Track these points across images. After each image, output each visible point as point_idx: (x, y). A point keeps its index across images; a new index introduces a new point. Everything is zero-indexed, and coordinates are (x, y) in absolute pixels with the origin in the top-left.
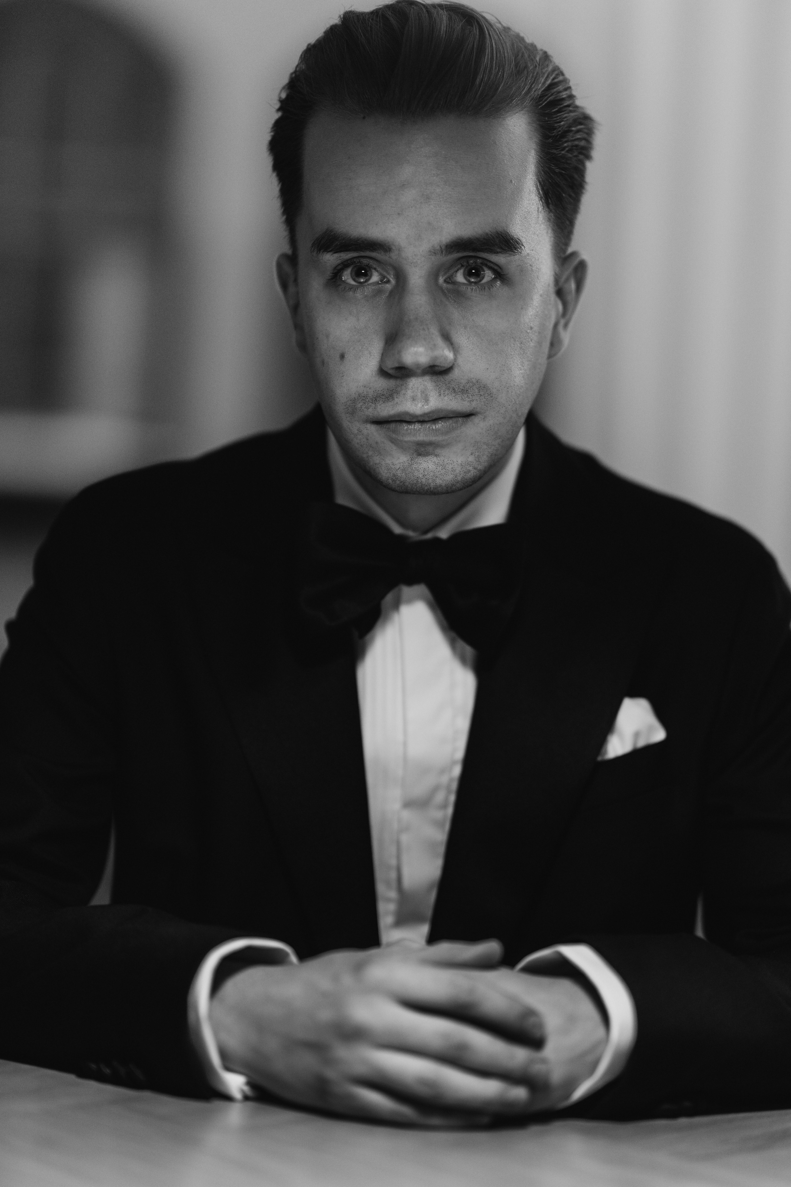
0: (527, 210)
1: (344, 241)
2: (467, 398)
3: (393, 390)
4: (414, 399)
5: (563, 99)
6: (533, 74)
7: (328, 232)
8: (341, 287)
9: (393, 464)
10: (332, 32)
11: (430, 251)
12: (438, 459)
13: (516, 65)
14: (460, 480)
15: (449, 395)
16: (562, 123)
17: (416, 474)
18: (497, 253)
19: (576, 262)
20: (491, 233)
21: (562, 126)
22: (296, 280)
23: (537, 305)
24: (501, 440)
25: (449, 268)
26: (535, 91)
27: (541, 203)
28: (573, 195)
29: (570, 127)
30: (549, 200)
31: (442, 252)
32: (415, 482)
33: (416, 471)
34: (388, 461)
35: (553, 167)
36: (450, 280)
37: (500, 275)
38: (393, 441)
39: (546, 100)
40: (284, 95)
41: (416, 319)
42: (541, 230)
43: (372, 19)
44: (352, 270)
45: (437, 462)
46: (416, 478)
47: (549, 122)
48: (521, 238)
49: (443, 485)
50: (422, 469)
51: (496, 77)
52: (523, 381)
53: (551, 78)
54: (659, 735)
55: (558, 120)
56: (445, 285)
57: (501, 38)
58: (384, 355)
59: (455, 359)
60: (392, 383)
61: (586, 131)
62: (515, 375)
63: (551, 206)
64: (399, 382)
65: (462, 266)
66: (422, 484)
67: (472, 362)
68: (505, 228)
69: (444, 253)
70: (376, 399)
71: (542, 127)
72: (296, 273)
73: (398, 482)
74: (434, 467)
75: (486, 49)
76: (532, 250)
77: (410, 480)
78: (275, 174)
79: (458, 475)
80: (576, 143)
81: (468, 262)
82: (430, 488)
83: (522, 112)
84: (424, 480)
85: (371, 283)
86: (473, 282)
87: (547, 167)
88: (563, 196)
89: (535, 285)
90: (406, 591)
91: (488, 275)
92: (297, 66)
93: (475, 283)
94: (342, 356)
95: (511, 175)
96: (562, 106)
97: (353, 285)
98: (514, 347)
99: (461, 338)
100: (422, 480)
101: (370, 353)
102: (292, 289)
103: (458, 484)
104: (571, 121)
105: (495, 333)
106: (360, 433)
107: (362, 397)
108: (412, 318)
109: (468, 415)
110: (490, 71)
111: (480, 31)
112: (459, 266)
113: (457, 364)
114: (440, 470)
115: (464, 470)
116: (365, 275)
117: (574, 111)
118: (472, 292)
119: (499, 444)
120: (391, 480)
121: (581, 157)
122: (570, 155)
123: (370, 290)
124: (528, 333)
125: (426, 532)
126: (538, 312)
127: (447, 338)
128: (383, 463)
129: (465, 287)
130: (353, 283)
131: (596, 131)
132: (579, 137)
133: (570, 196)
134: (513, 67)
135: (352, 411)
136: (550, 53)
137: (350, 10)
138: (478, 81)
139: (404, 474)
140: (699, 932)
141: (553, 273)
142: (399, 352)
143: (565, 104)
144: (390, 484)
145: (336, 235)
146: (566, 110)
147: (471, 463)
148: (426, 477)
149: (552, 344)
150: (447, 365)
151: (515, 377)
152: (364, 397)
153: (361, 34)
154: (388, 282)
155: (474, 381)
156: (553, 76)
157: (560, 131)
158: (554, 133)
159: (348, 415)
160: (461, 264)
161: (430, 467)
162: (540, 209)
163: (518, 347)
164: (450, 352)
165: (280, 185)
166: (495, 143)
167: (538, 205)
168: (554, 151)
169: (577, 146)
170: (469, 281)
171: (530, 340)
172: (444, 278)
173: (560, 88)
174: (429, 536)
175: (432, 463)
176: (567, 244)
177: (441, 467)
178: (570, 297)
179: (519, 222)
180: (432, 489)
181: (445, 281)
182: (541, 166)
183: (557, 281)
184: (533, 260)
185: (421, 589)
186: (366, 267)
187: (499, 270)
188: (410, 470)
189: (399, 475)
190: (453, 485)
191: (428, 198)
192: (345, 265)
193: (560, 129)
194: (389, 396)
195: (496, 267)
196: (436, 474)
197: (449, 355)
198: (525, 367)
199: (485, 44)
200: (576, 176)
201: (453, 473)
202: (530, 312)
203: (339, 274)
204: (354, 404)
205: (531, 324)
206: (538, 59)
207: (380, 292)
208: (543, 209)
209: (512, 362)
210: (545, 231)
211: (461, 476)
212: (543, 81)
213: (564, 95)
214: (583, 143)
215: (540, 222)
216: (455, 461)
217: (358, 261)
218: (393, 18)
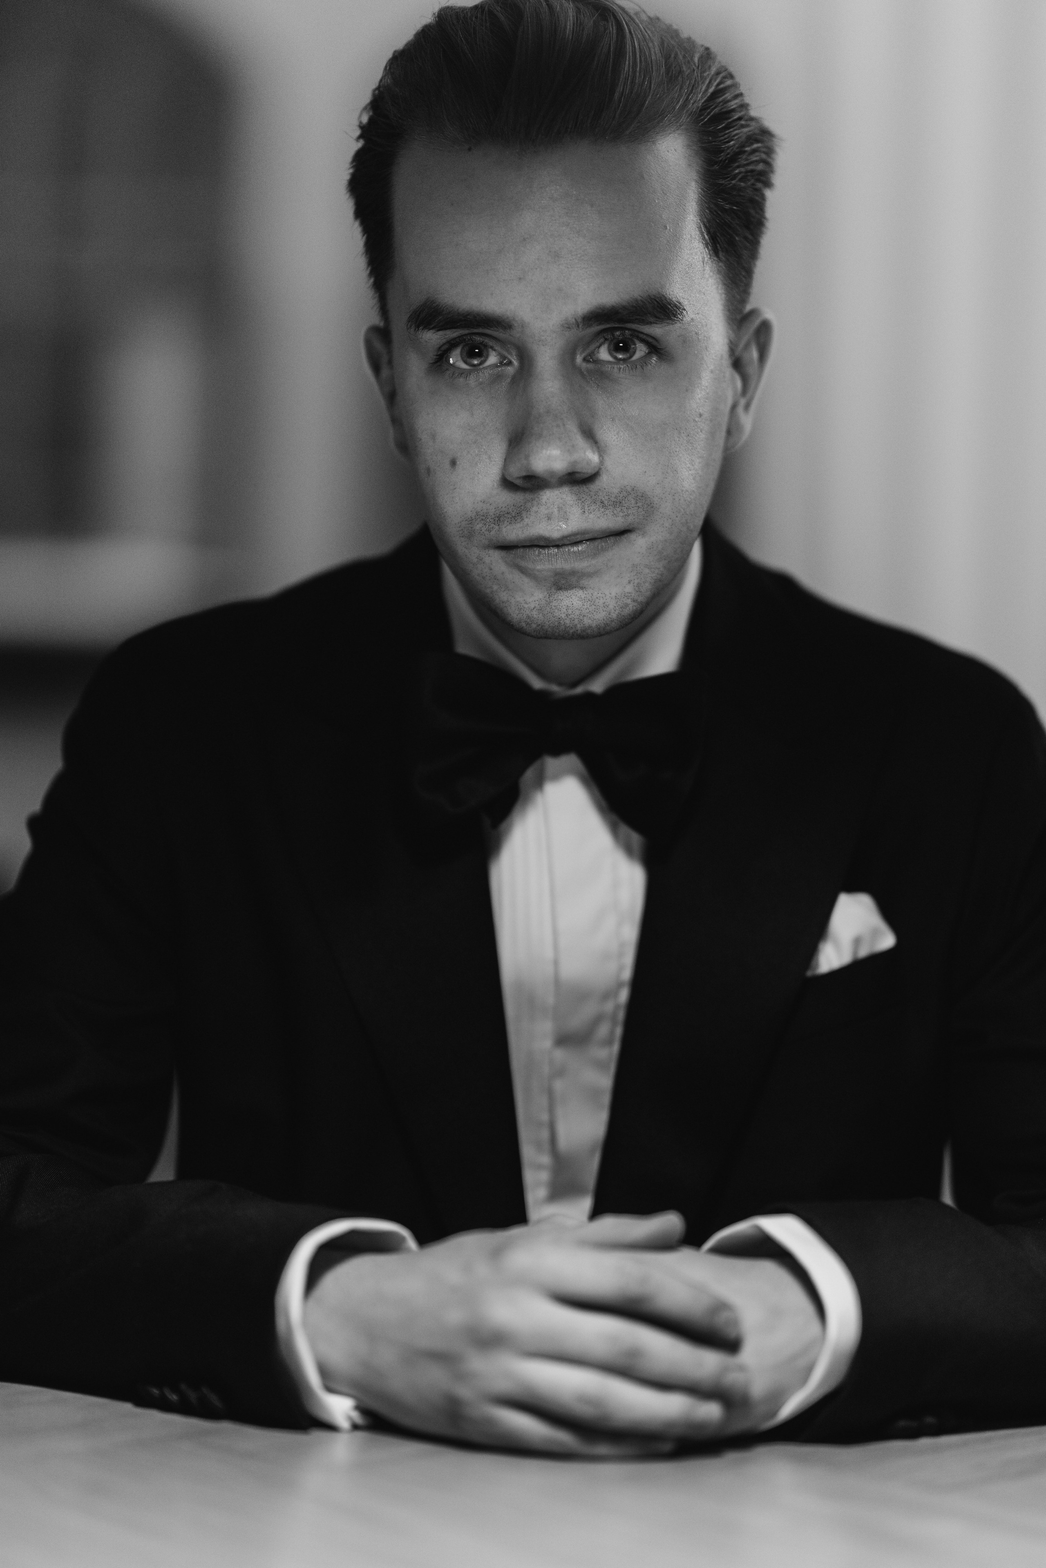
0: (688, 263)
1: (449, 316)
2: (620, 513)
3: (521, 506)
4: (549, 518)
5: (733, 110)
6: (690, 82)
7: (428, 303)
8: (448, 372)
9: (526, 603)
10: (425, 36)
11: (562, 326)
12: (585, 592)
13: (668, 70)
14: (615, 618)
15: (596, 511)
16: (732, 143)
17: (557, 613)
18: (651, 323)
19: (757, 323)
20: (641, 298)
21: (731, 147)
22: (390, 362)
23: (707, 384)
24: (667, 561)
25: (589, 343)
26: (693, 104)
27: (707, 251)
28: (750, 237)
29: (744, 146)
30: (718, 245)
31: (578, 326)
32: (556, 624)
33: (556, 611)
34: (519, 597)
35: (722, 202)
36: (590, 358)
37: (656, 348)
38: (523, 571)
39: (708, 114)
40: (365, 119)
41: (548, 412)
42: (708, 287)
43: (476, 17)
44: (462, 349)
45: (583, 597)
46: (557, 620)
47: (713, 143)
48: (682, 300)
49: (594, 625)
50: (564, 607)
51: (641, 88)
52: (694, 485)
53: (715, 84)
54: (887, 941)
55: (725, 139)
56: (584, 365)
57: (646, 34)
58: (508, 459)
59: (602, 462)
60: (518, 498)
61: (764, 150)
62: (682, 478)
63: (721, 254)
64: (528, 496)
65: (606, 339)
66: (566, 627)
67: (625, 465)
68: (660, 289)
69: (580, 326)
70: (499, 519)
71: (705, 149)
72: (390, 352)
73: (534, 626)
74: (580, 603)
75: (626, 53)
76: (698, 314)
77: (550, 622)
78: (357, 224)
79: (613, 611)
80: (750, 167)
81: (613, 335)
82: (577, 631)
83: (679, 132)
84: (568, 622)
85: (489, 366)
86: (620, 359)
87: (712, 202)
88: (736, 240)
89: (703, 358)
90: (551, 763)
91: (641, 350)
92: (381, 81)
93: (624, 360)
94: (453, 463)
95: (665, 218)
96: (730, 120)
97: (465, 369)
98: (679, 440)
99: (609, 434)
100: (565, 621)
101: (490, 458)
102: (385, 372)
103: (613, 623)
104: (743, 138)
105: (653, 425)
106: (480, 561)
107: (481, 516)
108: (541, 411)
109: (621, 533)
110: (633, 82)
111: (617, 29)
112: (602, 340)
113: (605, 469)
114: (588, 606)
115: (620, 604)
116: (479, 355)
117: (747, 126)
118: (621, 373)
119: (665, 567)
120: (524, 624)
121: (759, 185)
122: (742, 184)
123: (487, 375)
124: (696, 422)
125: (574, 685)
126: (708, 394)
127: (589, 434)
128: (513, 601)
129: (610, 366)
130: (464, 366)
131: (777, 149)
132: (755, 159)
133: (746, 238)
134: (663, 74)
135: (470, 535)
136: (713, 49)
137: (447, 5)
138: (617, 95)
139: (541, 615)
140: (947, 1198)
141: (726, 341)
142: (527, 457)
143: (735, 117)
144: (523, 627)
145: (440, 307)
146: (736, 125)
147: (629, 595)
148: (570, 617)
149: (729, 432)
150: (590, 471)
151: (683, 480)
152: (483, 516)
153: (461, 40)
154: (510, 363)
155: (629, 489)
156: (718, 81)
157: (728, 154)
158: (720, 157)
159: (463, 539)
160: (604, 337)
161: (575, 603)
162: (706, 259)
163: (685, 441)
164: (594, 452)
165: (365, 237)
166: (643, 177)
167: (703, 254)
168: (721, 182)
169: (752, 171)
170: (616, 358)
171: (699, 431)
172: (583, 356)
173: (728, 96)
174: (579, 690)
175: (577, 598)
176: (743, 301)
177: (589, 602)
178: (752, 369)
179: (679, 280)
180: (579, 632)
181: (585, 360)
182: (705, 202)
183: (732, 350)
184: (699, 326)
185: (571, 760)
186: (481, 345)
187: (654, 343)
188: (548, 609)
189: (535, 616)
190: (606, 625)
191: (557, 256)
192: (451, 345)
193: (728, 151)
194: (517, 515)
195: (650, 340)
196: (583, 612)
197: (593, 457)
198: (695, 466)
199: (625, 47)
200: (752, 211)
201: (605, 609)
202: (698, 395)
203: (445, 356)
204: (470, 525)
205: (699, 409)
206: (696, 60)
207: (498, 378)
208: (710, 258)
209: (678, 461)
210: (714, 287)
211: (617, 612)
212: (704, 88)
213: (733, 104)
214: (761, 167)
215: (707, 276)
216: (607, 593)
217: (469, 338)
218: (502, 14)
